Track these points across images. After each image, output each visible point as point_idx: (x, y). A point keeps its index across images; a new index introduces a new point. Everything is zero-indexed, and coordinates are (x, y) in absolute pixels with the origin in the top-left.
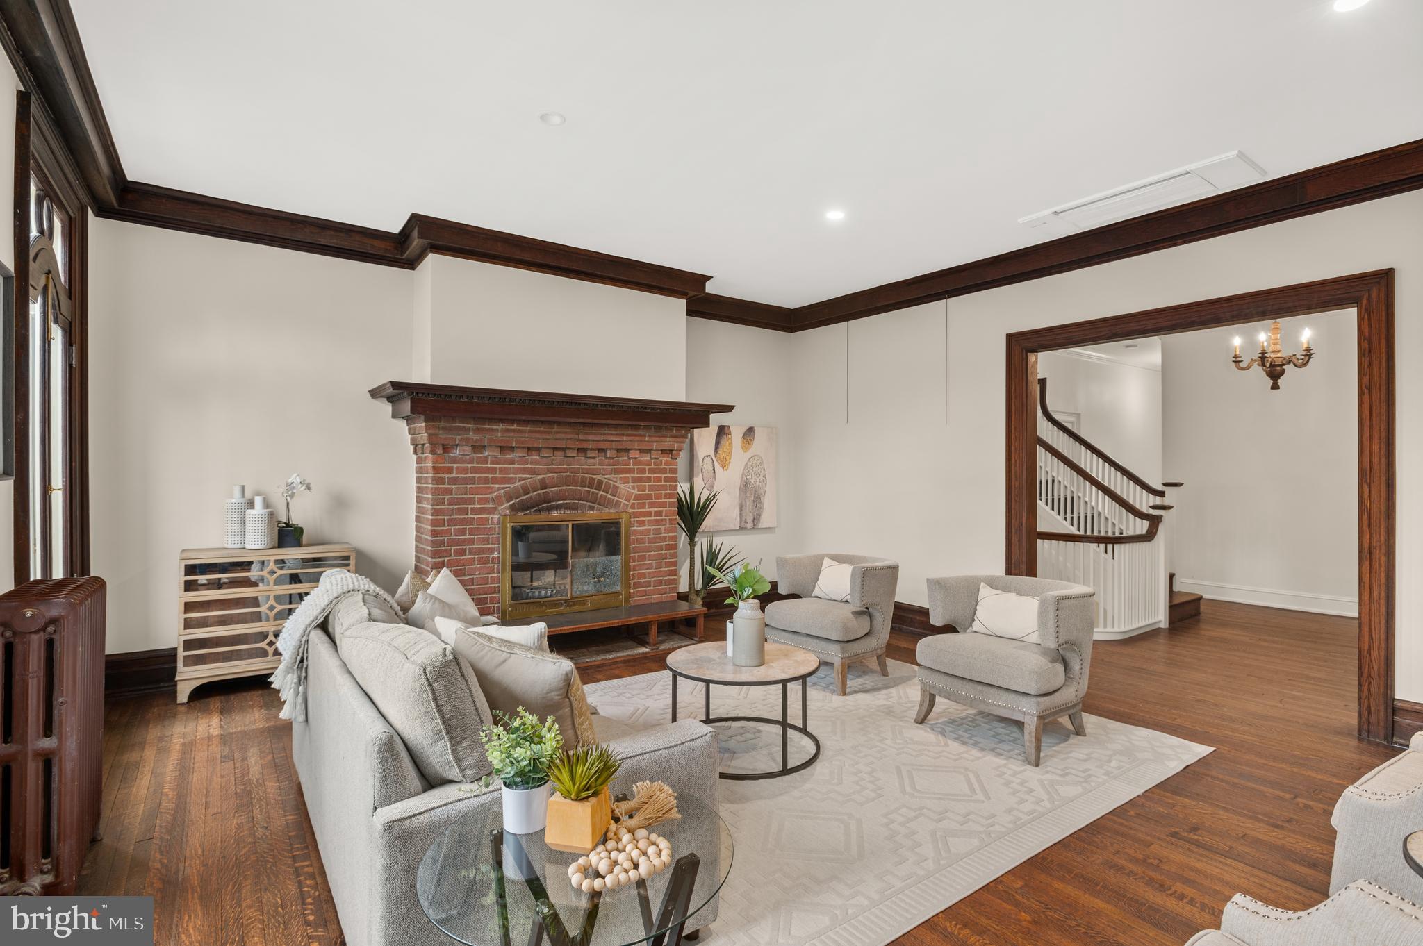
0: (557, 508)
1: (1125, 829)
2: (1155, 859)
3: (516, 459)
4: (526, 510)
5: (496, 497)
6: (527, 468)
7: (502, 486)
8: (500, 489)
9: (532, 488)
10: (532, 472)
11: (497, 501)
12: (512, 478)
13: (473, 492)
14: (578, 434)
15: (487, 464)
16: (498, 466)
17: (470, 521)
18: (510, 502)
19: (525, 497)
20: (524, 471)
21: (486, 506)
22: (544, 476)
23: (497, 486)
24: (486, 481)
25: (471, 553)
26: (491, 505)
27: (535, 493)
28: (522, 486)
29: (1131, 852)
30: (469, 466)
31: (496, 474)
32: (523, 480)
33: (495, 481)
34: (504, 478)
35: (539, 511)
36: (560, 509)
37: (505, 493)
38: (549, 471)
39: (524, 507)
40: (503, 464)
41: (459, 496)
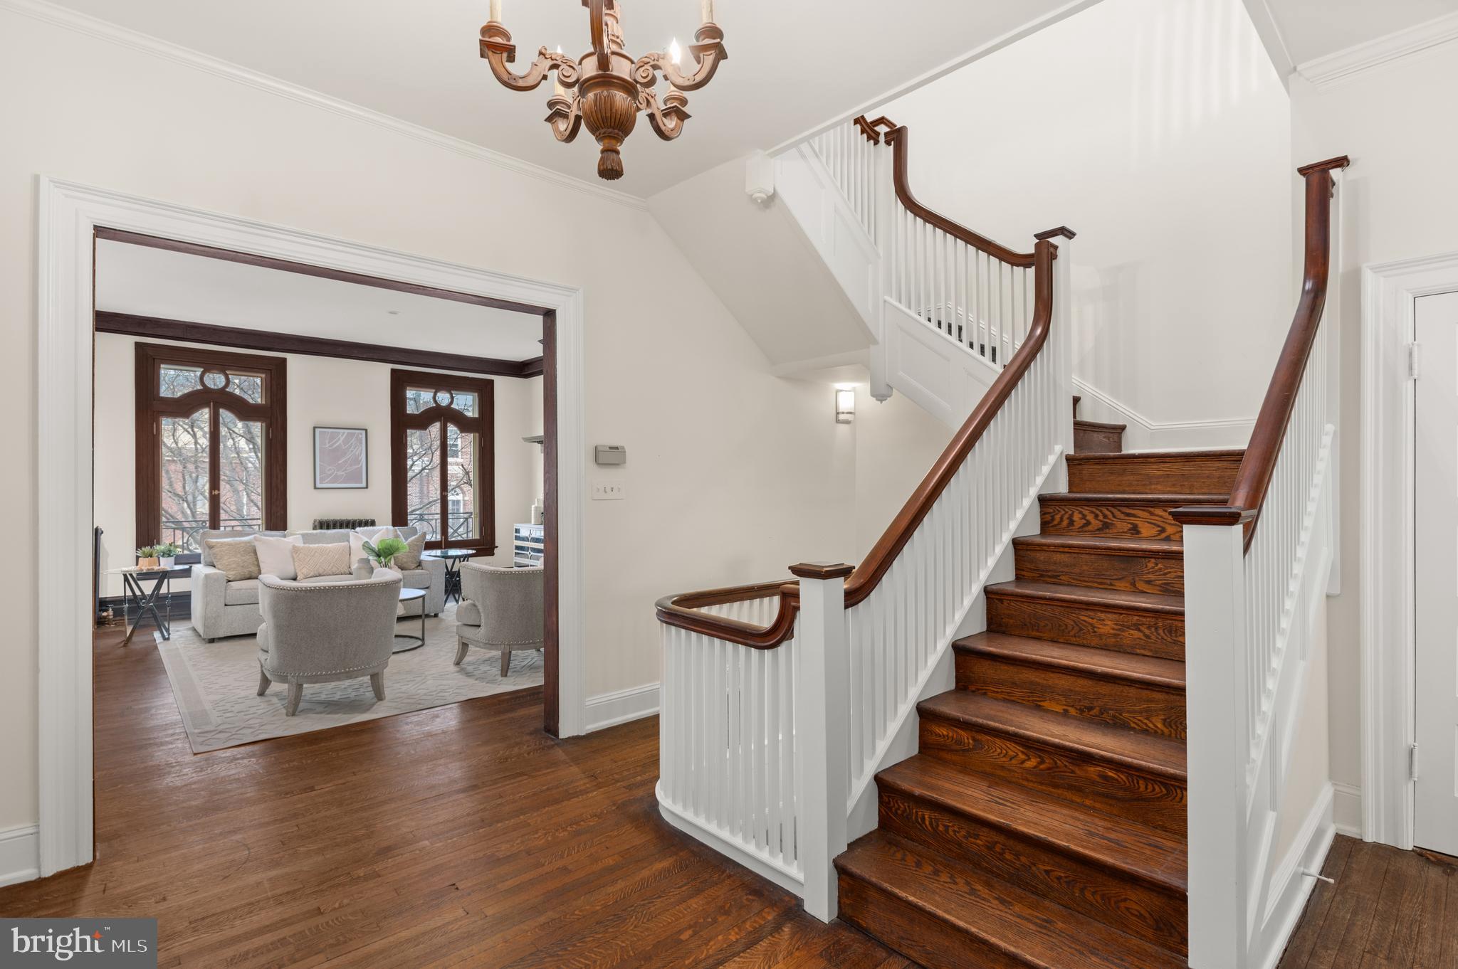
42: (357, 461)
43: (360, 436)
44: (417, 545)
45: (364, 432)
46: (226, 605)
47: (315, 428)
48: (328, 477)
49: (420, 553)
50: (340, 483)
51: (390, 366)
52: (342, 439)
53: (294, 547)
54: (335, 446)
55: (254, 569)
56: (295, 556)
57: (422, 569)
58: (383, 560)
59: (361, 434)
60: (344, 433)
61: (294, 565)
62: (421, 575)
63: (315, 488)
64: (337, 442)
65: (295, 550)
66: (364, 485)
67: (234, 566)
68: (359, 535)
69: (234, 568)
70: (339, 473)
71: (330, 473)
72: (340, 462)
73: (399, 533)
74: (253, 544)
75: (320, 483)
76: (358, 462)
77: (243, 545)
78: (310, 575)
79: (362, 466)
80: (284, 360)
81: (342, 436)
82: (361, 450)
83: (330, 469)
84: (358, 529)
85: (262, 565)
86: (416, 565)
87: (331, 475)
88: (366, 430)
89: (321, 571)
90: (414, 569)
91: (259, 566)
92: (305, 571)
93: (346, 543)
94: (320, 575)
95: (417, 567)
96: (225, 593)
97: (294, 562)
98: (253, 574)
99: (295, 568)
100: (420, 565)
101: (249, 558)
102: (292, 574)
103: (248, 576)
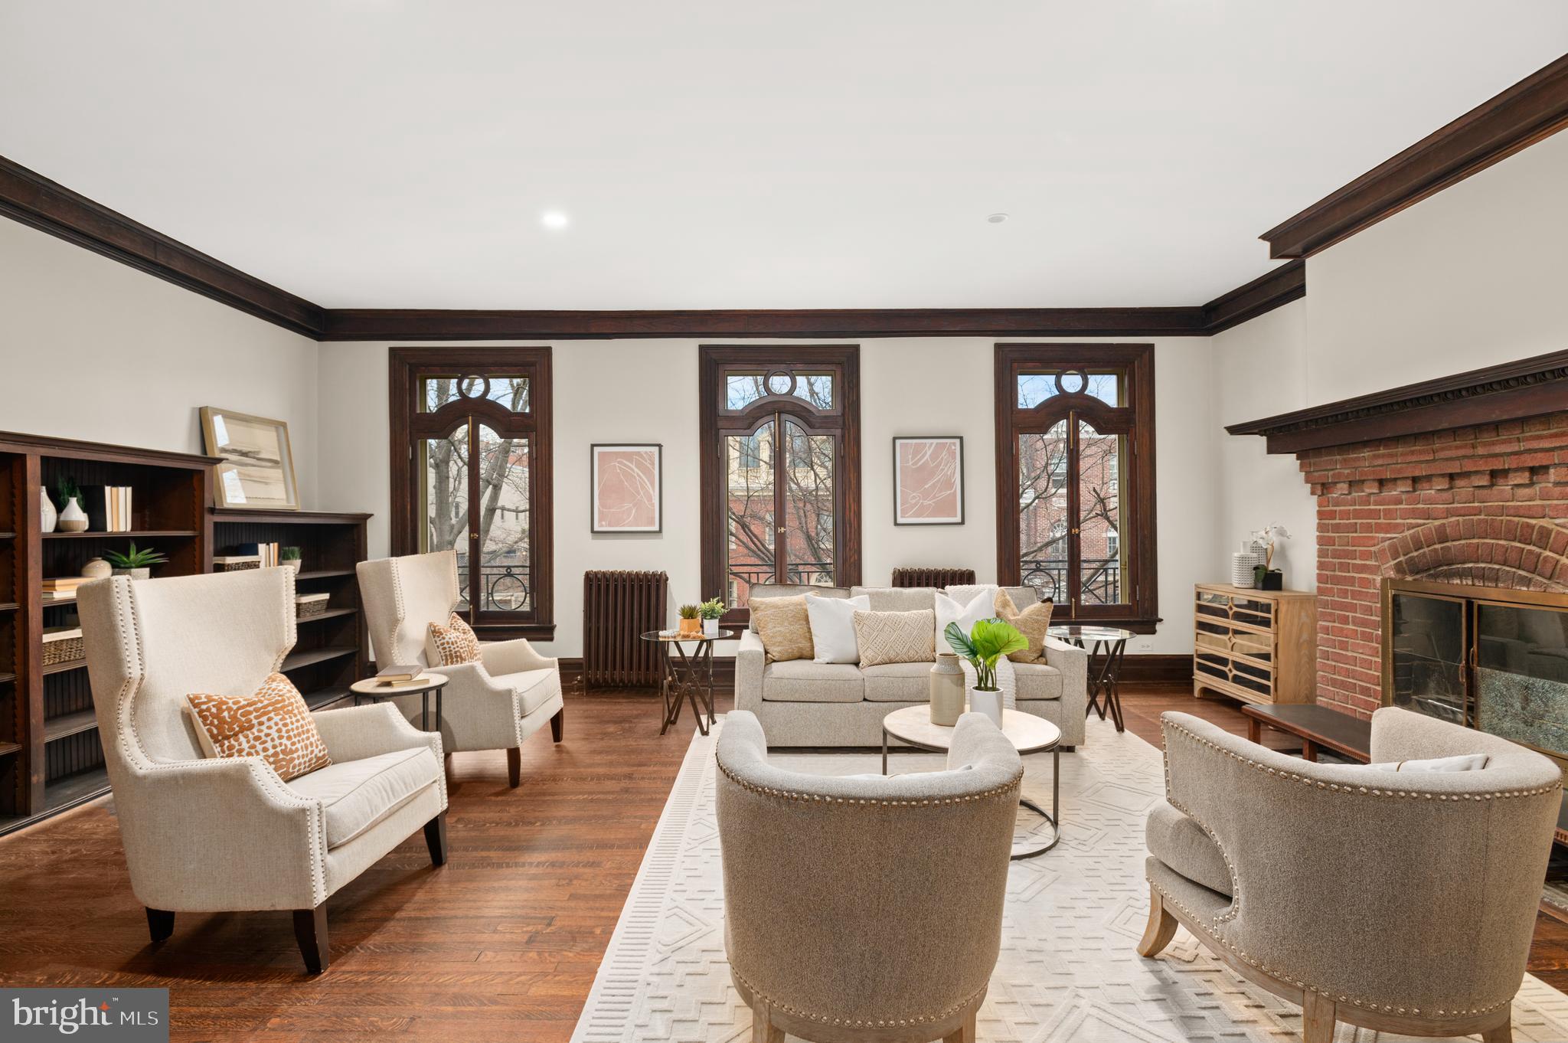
0: (1461, 574)
1: (597, 905)
2: (563, 885)
3: (1404, 497)
4: (1417, 573)
5: (1379, 551)
6: (1418, 509)
7: (1388, 535)
8: (1384, 540)
9: (1426, 541)
10: (1427, 515)
11: (1379, 555)
12: (1398, 525)
13: (1355, 542)
14: (1474, 447)
15: (1369, 505)
16: (1382, 507)
17: (1351, 581)
18: (1395, 559)
19: (1415, 554)
20: (1414, 514)
21: (1368, 562)
22: (1444, 521)
23: (1382, 535)
24: (1368, 528)
25: (1354, 624)
26: (1372, 563)
27: (1430, 548)
28: (1413, 537)
29: (584, 883)
30: (1351, 508)
31: (1380, 518)
32: (1413, 528)
33: (1380, 528)
34: (1390, 524)
35: (1436, 576)
36: (1466, 577)
37: (1391, 546)
38: (1449, 513)
39: (1414, 567)
40: (1388, 505)
41: (1343, 548)
42: (949, 484)
43: (953, 447)
44: (1037, 621)
45: (958, 441)
46: (764, 700)
47: (895, 439)
48: (913, 508)
49: (1043, 633)
50: (928, 516)
51: (992, 341)
52: (929, 453)
53: (857, 614)
54: (920, 464)
55: (805, 644)
56: (858, 628)
57: (1046, 664)
58: (981, 660)
59: (954, 444)
60: (932, 444)
61: (856, 642)
62: (1046, 675)
63: (896, 524)
64: (923, 456)
65: (858, 619)
66: (958, 519)
67: (779, 639)
68: (949, 599)
69: (780, 642)
70: (926, 503)
71: (914, 501)
72: (926, 486)
73: (1008, 597)
74: (804, 607)
75: (902, 517)
76: (951, 485)
77: (791, 608)
78: (876, 662)
79: (955, 491)
80: (857, 348)
81: (929, 448)
82: (955, 467)
83: (914, 497)
84: (948, 588)
85: (815, 639)
86: (1036, 655)
87: (916, 504)
88: (961, 438)
89: (892, 654)
90: (1032, 662)
91: (811, 640)
92: (870, 654)
93: (929, 611)
94: (891, 662)
95: (1038, 658)
96: (763, 681)
97: (856, 638)
98: (804, 652)
99: (858, 651)
100: (1042, 655)
101: (798, 628)
102: (852, 657)
103: (797, 655)
